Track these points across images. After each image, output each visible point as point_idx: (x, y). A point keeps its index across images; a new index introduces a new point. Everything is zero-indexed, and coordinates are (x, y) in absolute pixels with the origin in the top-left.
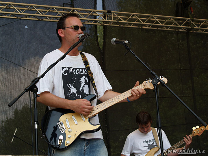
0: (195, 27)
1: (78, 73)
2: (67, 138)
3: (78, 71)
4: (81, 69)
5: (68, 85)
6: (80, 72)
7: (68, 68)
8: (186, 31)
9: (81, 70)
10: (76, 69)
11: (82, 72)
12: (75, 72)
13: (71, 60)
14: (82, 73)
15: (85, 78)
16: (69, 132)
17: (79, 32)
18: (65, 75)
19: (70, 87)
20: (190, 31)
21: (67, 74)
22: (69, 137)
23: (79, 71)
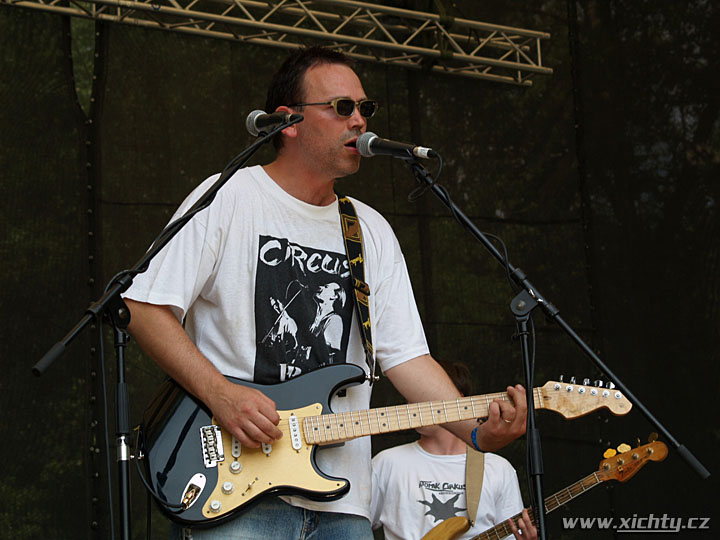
0: (455, 54)
1: (317, 267)
2: (218, 489)
3: (317, 262)
4: (330, 254)
5: (273, 302)
6: (325, 267)
7: (284, 242)
8: (420, 67)
9: (328, 259)
10: (310, 251)
11: (331, 266)
12: (305, 262)
13: (299, 215)
14: (331, 272)
15: (338, 290)
16: (232, 470)
17: (355, 123)
18: (270, 263)
19: (279, 309)
20: (436, 67)
21: (273, 263)
22: (223, 490)
23: (321, 261)
